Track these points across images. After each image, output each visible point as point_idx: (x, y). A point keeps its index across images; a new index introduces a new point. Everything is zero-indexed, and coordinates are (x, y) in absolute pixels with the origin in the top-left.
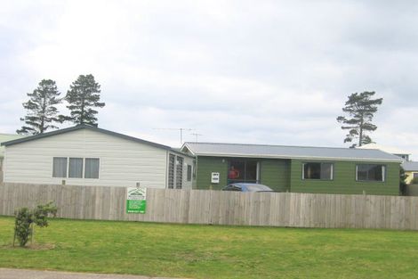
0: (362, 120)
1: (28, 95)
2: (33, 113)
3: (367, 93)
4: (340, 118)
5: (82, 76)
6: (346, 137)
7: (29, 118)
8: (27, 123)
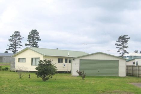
0: (123, 45)
1: (10, 36)
2: (12, 43)
3: (125, 36)
4: (116, 44)
5: (33, 30)
6: (118, 50)
7: (11, 45)
8: (10, 46)
